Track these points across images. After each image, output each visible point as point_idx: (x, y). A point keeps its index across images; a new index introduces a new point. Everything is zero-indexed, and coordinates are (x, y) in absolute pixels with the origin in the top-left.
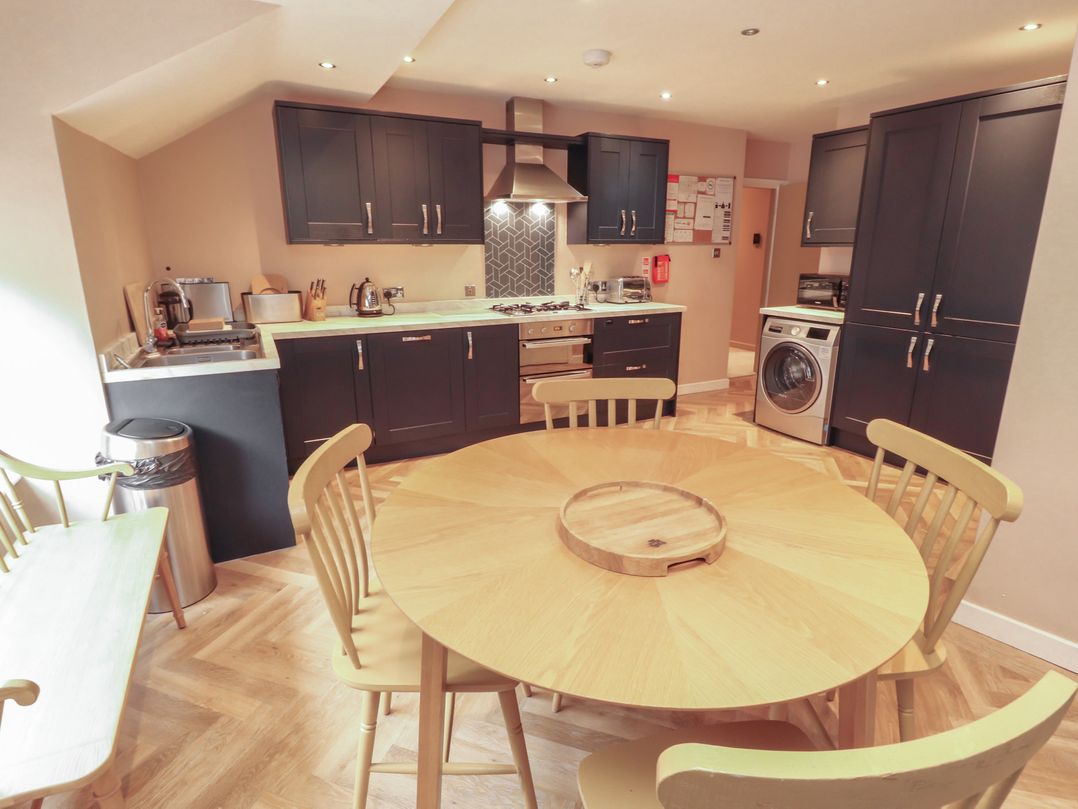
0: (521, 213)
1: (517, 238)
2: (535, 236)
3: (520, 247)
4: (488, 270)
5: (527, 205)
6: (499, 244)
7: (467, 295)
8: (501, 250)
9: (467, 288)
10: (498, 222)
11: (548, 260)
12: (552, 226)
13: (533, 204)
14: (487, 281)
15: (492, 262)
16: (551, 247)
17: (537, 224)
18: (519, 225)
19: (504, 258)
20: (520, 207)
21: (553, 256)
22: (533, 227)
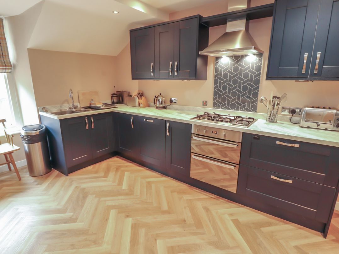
0: (238, 61)
1: (234, 77)
2: (246, 76)
3: (235, 82)
4: (215, 93)
5: (242, 57)
6: (222, 80)
7: (203, 105)
8: (223, 83)
9: (203, 102)
10: (223, 68)
11: (254, 90)
12: (259, 69)
13: (246, 55)
14: (214, 99)
15: (218, 90)
16: (257, 82)
17: (249, 68)
18: (236, 69)
19: (224, 88)
20: (237, 58)
21: (258, 88)
22: (245, 70)
